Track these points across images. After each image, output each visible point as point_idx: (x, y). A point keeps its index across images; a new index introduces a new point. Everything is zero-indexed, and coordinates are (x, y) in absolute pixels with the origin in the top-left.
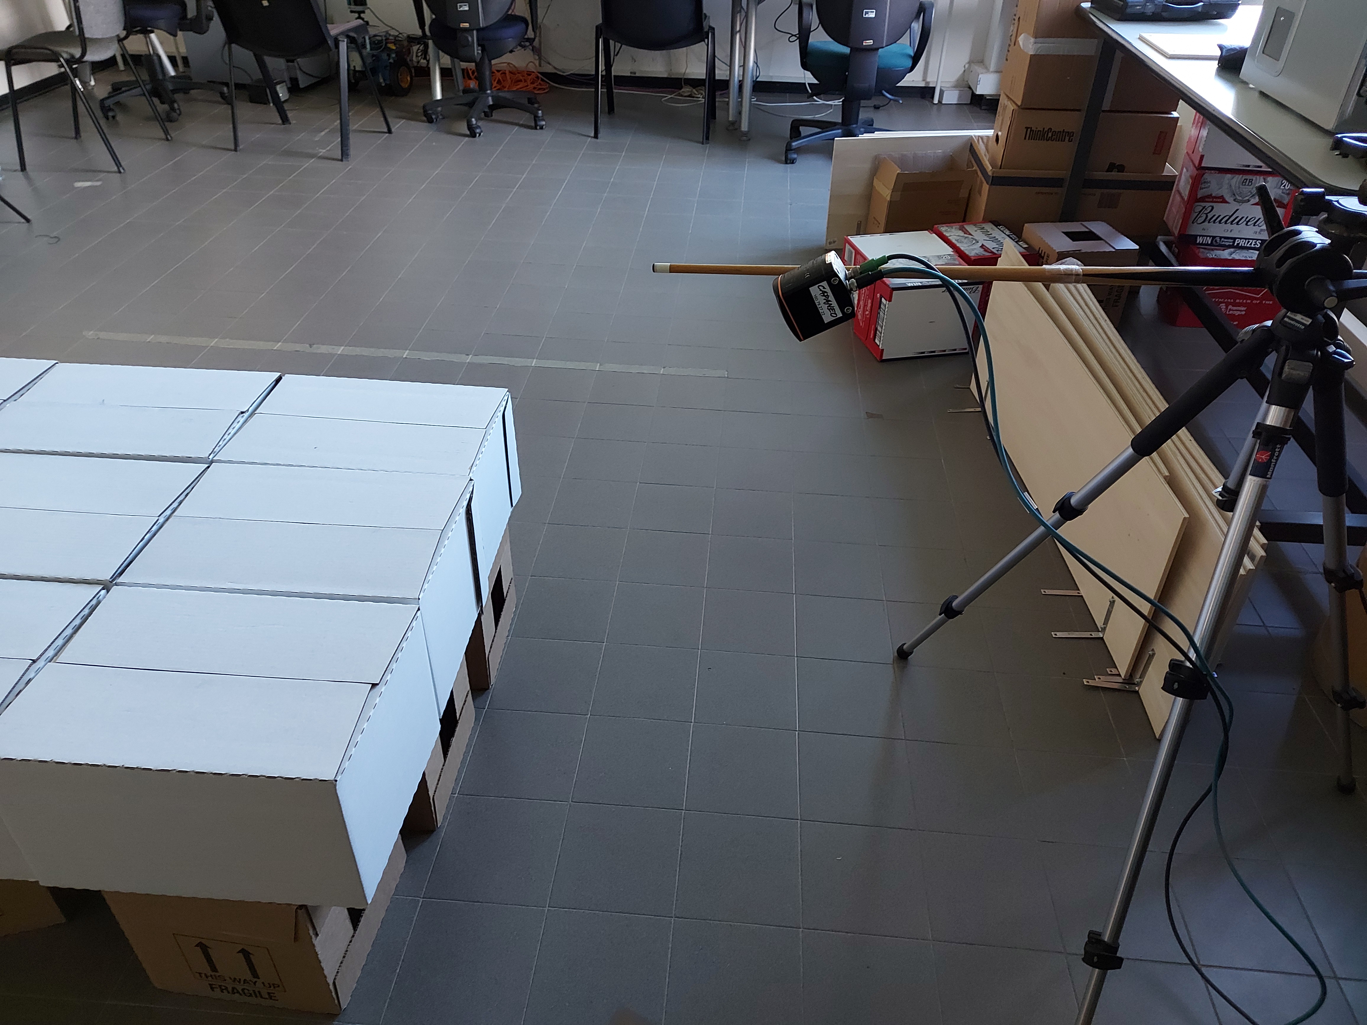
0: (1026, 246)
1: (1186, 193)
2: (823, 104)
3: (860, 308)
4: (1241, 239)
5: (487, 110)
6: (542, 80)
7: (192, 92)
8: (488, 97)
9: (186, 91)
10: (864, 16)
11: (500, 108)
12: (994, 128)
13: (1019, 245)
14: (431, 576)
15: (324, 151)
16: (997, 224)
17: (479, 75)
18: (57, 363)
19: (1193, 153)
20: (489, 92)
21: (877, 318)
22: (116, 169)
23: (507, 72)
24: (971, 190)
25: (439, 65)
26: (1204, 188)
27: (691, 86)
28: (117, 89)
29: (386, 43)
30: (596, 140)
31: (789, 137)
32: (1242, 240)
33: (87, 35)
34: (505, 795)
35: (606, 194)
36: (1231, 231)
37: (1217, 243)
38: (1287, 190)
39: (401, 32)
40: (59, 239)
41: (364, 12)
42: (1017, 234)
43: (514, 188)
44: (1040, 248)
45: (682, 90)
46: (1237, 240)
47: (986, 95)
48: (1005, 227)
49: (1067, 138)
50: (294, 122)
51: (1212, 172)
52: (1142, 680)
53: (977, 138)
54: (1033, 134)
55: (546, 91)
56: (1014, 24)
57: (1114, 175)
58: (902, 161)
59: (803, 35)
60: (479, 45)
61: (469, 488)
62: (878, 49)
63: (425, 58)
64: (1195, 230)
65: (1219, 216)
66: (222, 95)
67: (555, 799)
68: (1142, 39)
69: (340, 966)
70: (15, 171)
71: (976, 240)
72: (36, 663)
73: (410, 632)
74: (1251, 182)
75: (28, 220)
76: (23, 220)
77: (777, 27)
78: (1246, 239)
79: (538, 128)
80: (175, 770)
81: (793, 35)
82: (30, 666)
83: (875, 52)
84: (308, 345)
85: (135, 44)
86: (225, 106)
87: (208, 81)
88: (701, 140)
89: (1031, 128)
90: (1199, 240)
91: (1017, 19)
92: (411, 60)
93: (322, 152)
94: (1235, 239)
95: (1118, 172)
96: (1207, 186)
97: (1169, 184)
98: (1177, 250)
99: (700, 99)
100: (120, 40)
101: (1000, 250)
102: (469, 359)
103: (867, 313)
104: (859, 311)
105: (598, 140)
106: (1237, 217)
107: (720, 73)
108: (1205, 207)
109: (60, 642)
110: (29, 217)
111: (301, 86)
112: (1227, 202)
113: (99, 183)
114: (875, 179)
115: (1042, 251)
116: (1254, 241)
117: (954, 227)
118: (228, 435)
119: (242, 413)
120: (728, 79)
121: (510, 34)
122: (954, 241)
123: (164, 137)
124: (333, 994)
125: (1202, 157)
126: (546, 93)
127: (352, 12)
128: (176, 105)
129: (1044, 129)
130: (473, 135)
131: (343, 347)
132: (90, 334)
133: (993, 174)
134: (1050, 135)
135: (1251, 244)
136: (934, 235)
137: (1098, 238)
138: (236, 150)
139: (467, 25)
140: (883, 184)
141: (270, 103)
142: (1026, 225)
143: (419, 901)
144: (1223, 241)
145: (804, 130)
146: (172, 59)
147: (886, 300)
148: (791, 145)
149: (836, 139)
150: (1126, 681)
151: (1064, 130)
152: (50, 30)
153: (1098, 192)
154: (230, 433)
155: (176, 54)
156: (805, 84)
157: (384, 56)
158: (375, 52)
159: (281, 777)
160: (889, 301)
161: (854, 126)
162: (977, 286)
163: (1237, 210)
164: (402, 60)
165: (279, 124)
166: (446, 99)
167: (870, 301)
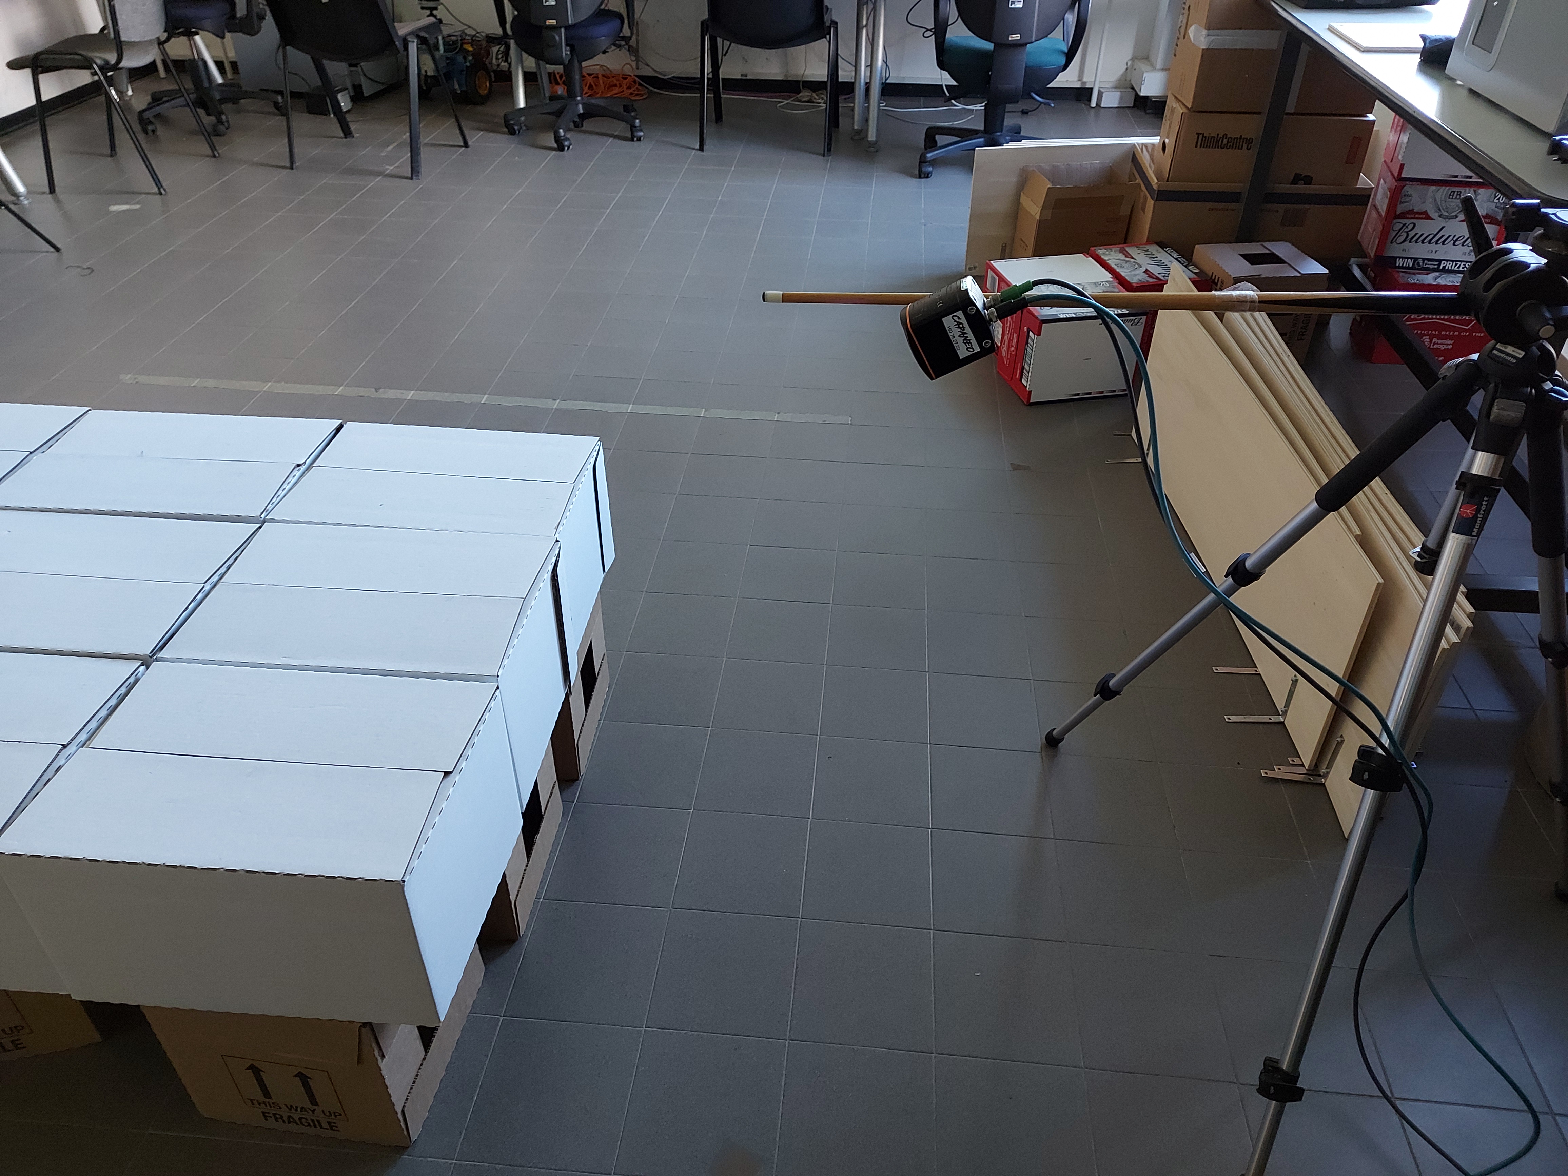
0: (1197, 271)
1: (1383, 208)
2: (964, 108)
3: (1004, 344)
4: (1447, 261)
5: (576, 119)
6: (640, 85)
7: (242, 101)
8: (577, 105)
9: (235, 100)
10: (1010, 6)
11: (591, 117)
12: (1161, 134)
13: (1189, 270)
14: (512, 650)
15: (392, 168)
16: (1163, 245)
17: (567, 79)
18: (90, 410)
19: (1391, 161)
20: (579, 98)
21: (1024, 354)
22: (156, 190)
23: (600, 76)
24: (1133, 207)
25: (522, 67)
26: (1405, 202)
27: (811, 90)
28: (157, 99)
29: (462, 44)
30: (702, 153)
31: (923, 147)
32: (1449, 262)
33: (123, 39)
34: (596, 900)
35: (712, 215)
36: (1436, 252)
37: (1420, 266)
38: (1501, 204)
39: (479, 31)
40: (93, 271)
41: (436, 9)
42: (1186, 257)
43: (607, 209)
44: (1213, 273)
45: (801, 94)
46: (1443, 262)
47: (1151, 96)
48: (1172, 249)
49: (1245, 146)
50: (358, 135)
51: (1414, 183)
52: (1328, 770)
53: (1141, 147)
54: (1205, 141)
55: (645, 97)
56: (1183, 14)
57: (1301, 188)
58: (1053, 174)
59: (940, 29)
60: (567, 45)
61: (555, 551)
62: (1026, 44)
63: (506, 61)
64: (1394, 251)
65: (1422, 235)
66: (276, 105)
67: (652, 905)
68: (1331, 30)
69: (409, 1093)
70: (44, 193)
71: (1138, 264)
72: (67, 749)
73: (488, 714)
74: (1460, 195)
75: (57, 249)
76: (52, 249)
77: (909, 21)
78: (1453, 261)
79: (635, 139)
80: (222, 868)
81: (928, 30)
82: (59, 752)
83: (1021, 49)
84: (373, 390)
85: (178, 48)
86: (278, 117)
87: (261, 90)
88: (823, 153)
89: (1204, 134)
90: (1399, 262)
91: (1186, 7)
92: (491, 63)
93: (389, 169)
94: (1440, 261)
95: (1304, 184)
96: (1407, 200)
97: (1363, 198)
98: (1373, 275)
99: (820, 105)
100: (161, 43)
101: (1167, 275)
102: (556, 404)
103: (1013, 349)
104: (1003, 347)
105: (704, 153)
106: (1443, 236)
107: (845, 74)
108: (1406, 224)
109: (93, 725)
110: (59, 246)
111: (366, 94)
112: (1430, 218)
113: (137, 207)
114: (1022, 194)
115: (1215, 276)
116: (1463, 263)
117: (1113, 250)
118: (283, 491)
119: (298, 465)
120: (853, 81)
121: (603, 33)
122: (1113, 266)
123: (210, 152)
124: (402, 1124)
125: (1402, 166)
126: (645, 99)
127: (423, 8)
128: (224, 117)
129: (1218, 135)
130: (561, 148)
131: (412, 392)
132: (127, 378)
133: (1159, 187)
134: (1225, 141)
135: (1459, 267)
136: (1091, 258)
137: (1282, 261)
138: (292, 168)
139: (554, 22)
140: (1031, 200)
141: (330, 115)
142: (1197, 246)
143: (498, 1019)
144: (1426, 264)
145: (941, 139)
146: (220, 65)
147: (1034, 334)
148: (925, 157)
149: (977, 148)
150: (1310, 772)
151: (1241, 136)
152: (82, 33)
153: (1281, 208)
154: (284, 489)
155: (224, 59)
156: (941, 86)
157: (460, 59)
158: (449, 55)
159: (342, 877)
160: (1037, 336)
161: (999, 134)
162: (1140, 317)
163: (1443, 227)
164: (480, 63)
165: (341, 138)
166: (531, 107)
167: (1015, 335)
